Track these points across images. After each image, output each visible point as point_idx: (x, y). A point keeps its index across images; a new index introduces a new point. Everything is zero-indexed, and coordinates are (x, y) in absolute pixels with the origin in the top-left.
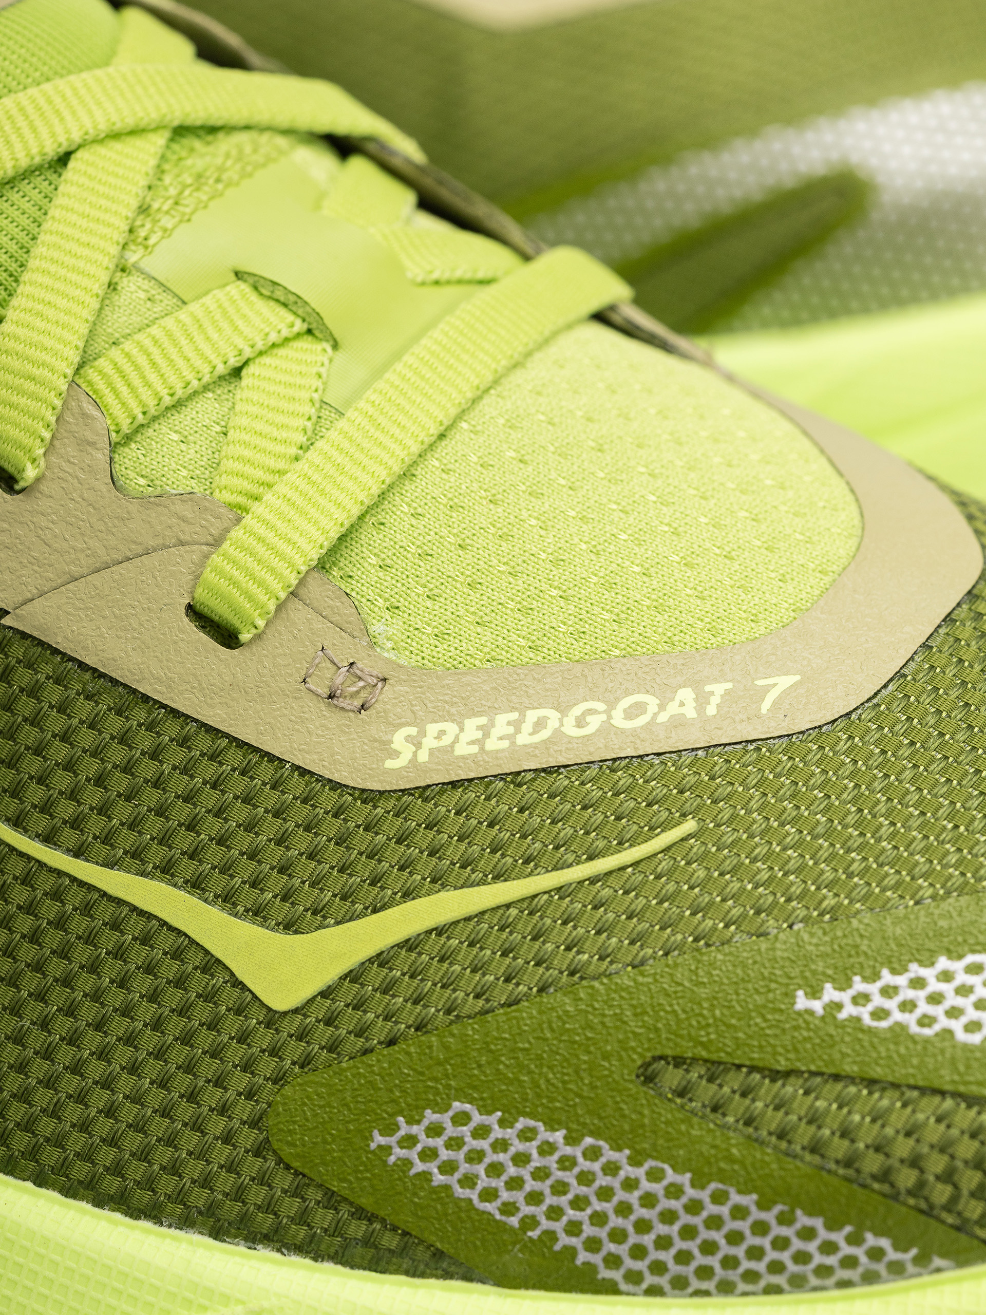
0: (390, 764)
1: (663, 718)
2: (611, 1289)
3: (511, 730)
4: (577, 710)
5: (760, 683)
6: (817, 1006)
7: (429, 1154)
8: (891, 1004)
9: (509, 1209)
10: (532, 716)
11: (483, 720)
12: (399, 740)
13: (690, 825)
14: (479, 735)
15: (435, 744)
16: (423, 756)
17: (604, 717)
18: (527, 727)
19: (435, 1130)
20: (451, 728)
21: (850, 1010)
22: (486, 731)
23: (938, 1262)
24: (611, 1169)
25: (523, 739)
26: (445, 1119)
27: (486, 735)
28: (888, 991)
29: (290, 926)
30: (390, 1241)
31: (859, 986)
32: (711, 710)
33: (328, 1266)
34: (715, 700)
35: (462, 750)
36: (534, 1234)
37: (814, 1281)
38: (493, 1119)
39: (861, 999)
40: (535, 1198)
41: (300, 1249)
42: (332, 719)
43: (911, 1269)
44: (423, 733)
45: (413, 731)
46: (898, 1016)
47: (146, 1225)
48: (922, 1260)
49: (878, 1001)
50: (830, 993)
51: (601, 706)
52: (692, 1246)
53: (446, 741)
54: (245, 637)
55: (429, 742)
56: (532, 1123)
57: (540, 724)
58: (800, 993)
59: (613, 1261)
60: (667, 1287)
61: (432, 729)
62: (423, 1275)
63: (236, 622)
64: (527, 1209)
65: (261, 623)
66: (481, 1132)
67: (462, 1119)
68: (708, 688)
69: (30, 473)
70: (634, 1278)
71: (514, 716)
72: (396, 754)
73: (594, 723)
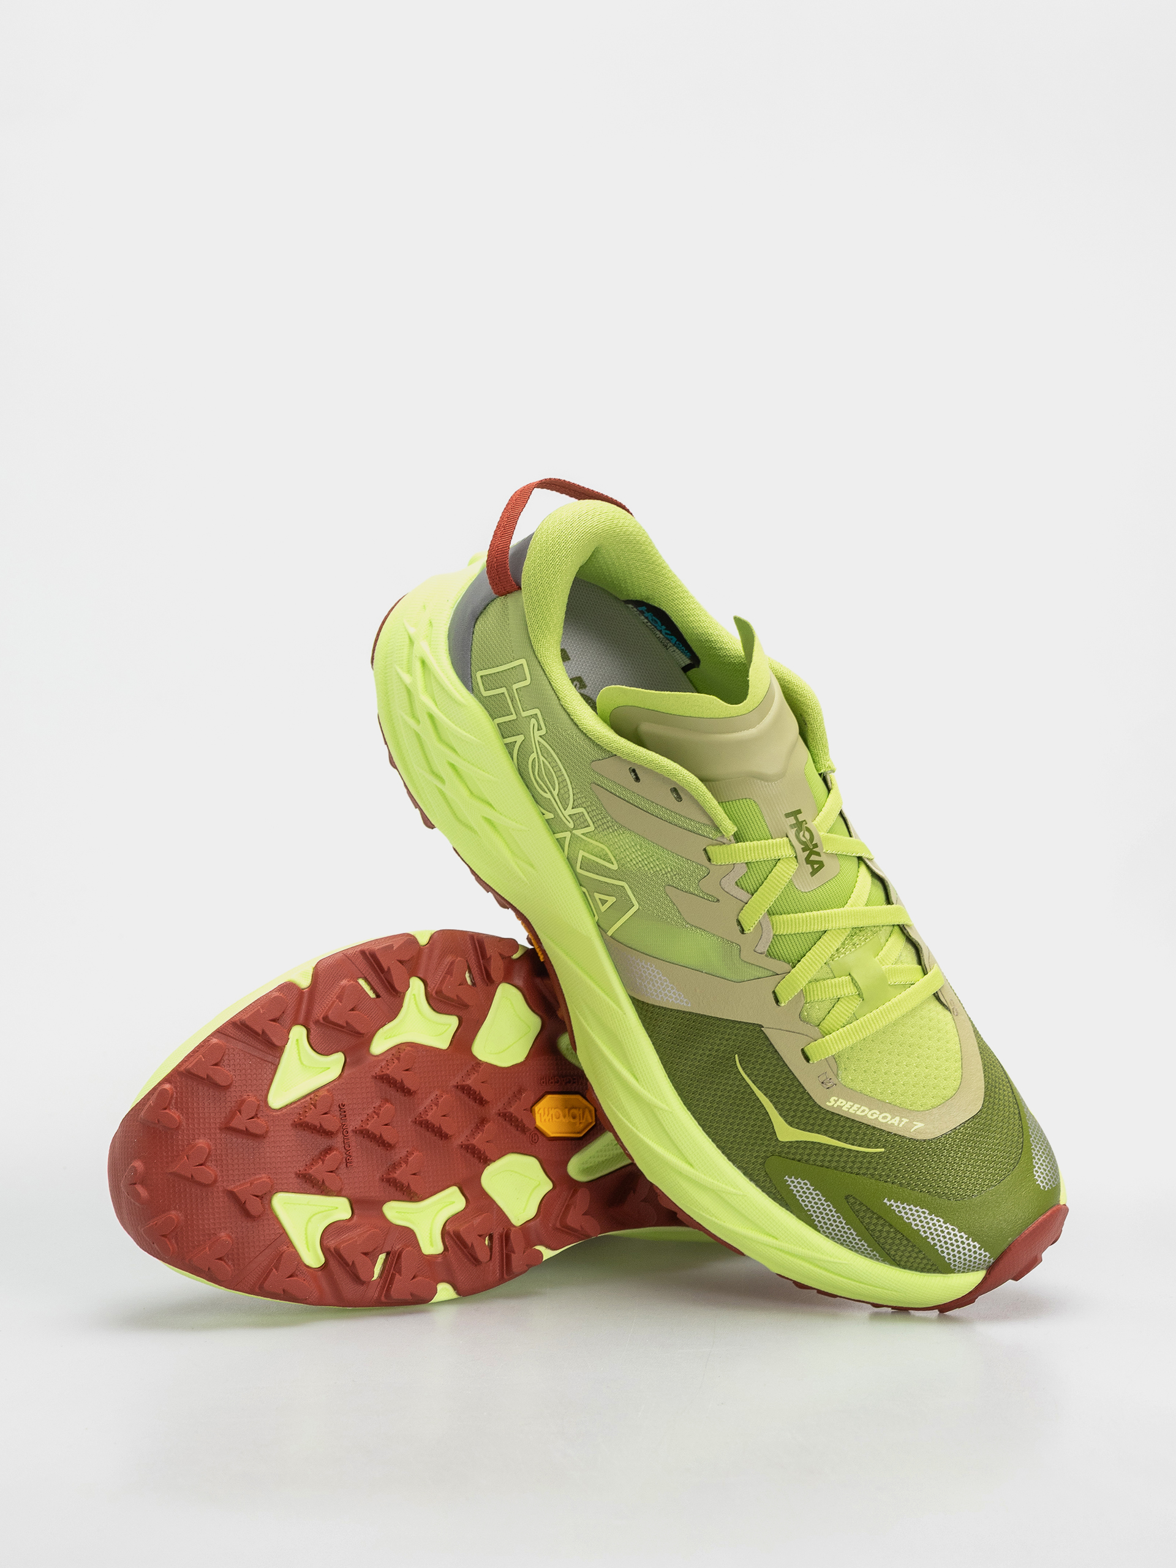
0: (828, 1103)
1: (889, 1123)
2: (819, 1231)
3: (857, 1109)
4: (873, 1111)
5: (915, 1123)
6: (888, 1203)
8: (903, 1211)
9: (806, 1206)
10: (863, 1108)
12: (832, 1099)
13: (883, 1149)
14: (849, 1107)
15: (839, 1104)
16: (835, 1106)
17: (877, 1116)
18: (860, 1110)
19: (799, 1183)
20: (844, 1102)
21: (894, 1208)
22: (852, 1106)
23: (886, 1262)
24: (831, 1211)
25: (858, 1113)
26: (802, 1182)
27: (851, 1108)
28: (904, 1208)
29: (790, 1124)
30: (779, 1197)
31: (899, 1204)
32: (901, 1126)
33: (764, 1194)
34: (903, 1123)
35: (844, 1108)
36: (809, 1213)
37: (860, 1253)
38: (812, 1188)
39: (898, 1207)
41: (760, 1187)
42: (820, 1087)
43: (879, 1261)
44: (838, 1100)
45: (836, 1099)
46: (903, 1214)
47: (731, 1163)
48: (883, 1261)
49: (901, 1209)
50: (892, 1202)
52: (839, 1234)
53: (842, 1105)
54: (811, 1062)
55: (838, 1103)
56: (819, 1193)
57: (863, 1111)
58: (886, 1199)
59: (822, 1227)
60: (830, 1238)
61: (840, 1100)
62: (782, 1206)
63: (811, 1058)
64: (810, 1208)
65: (816, 1061)
66: (808, 1189)
67: (806, 1184)
68: (903, 1119)
69: (783, 1005)
70: (825, 1232)
71: (859, 1106)
72: (830, 1102)
73: (875, 1116)
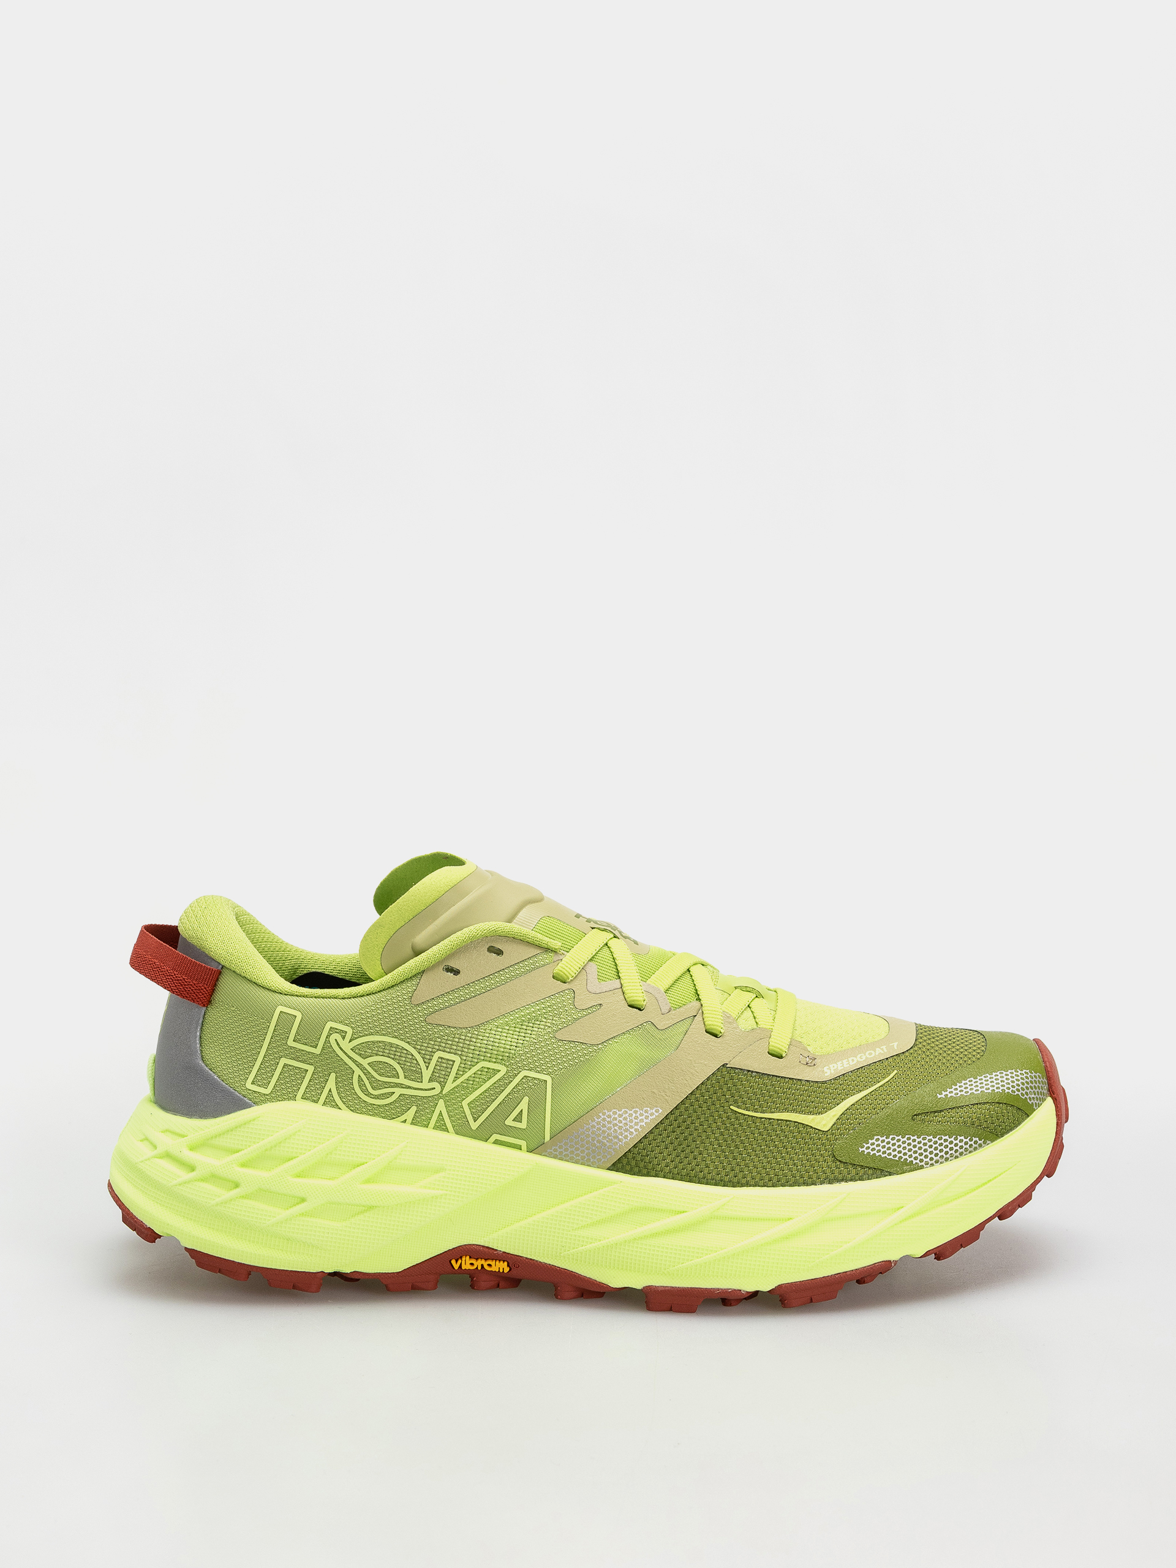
1: (877, 1055)
2: (922, 1167)
3: (847, 1063)
4: (859, 1057)
5: (891, 1045)
7: (873, 1149)
9: (895, 1156)
10: (850, 1060)
11: (840, 1063)
12: (825, 1069)
13: (896, 1072)
14: (840, 1066)
16: (833, 1072)
17: (865, 1057)
19: (873, 1144)
20: (835, 1065)
21: (949, 1095)
23: (988, 1142)
24: (914, 1141)
25: (851, 1064)
26: (874, 1141)
27: (843, 1064)
29: (819, 1113)
30: (870, 1172)
34: (885, 1049)
35: (840, 1068)
36: (902, 1160)
37: (965, 1153)
40: (900, 1152)
41: (851, 1180)
42: (808, 1069)
43: (983, 1145)
45: (827, 1067)
47: (813, 1187)
48: (985, 1143)
49: (954, 1092)
50: (944, 1093)
52: (938, 1152)
53: (835, 1068)
54: (784, 1055)
55: (832, 1069)
56: (893, 1136)
57: (853, 1061)
58: (938, 1095)
59: (921, 1161)
60: (934, 1163)
61: (831, 1066)
62: (881, 1177)
64: (899, 1155)
65: (787, 1051)
67: (877, 1140)
69: (722, 1031)
70: (927, 1163)
71: (847, 1061)
72: (826, 1073)
73: (863, 1058)
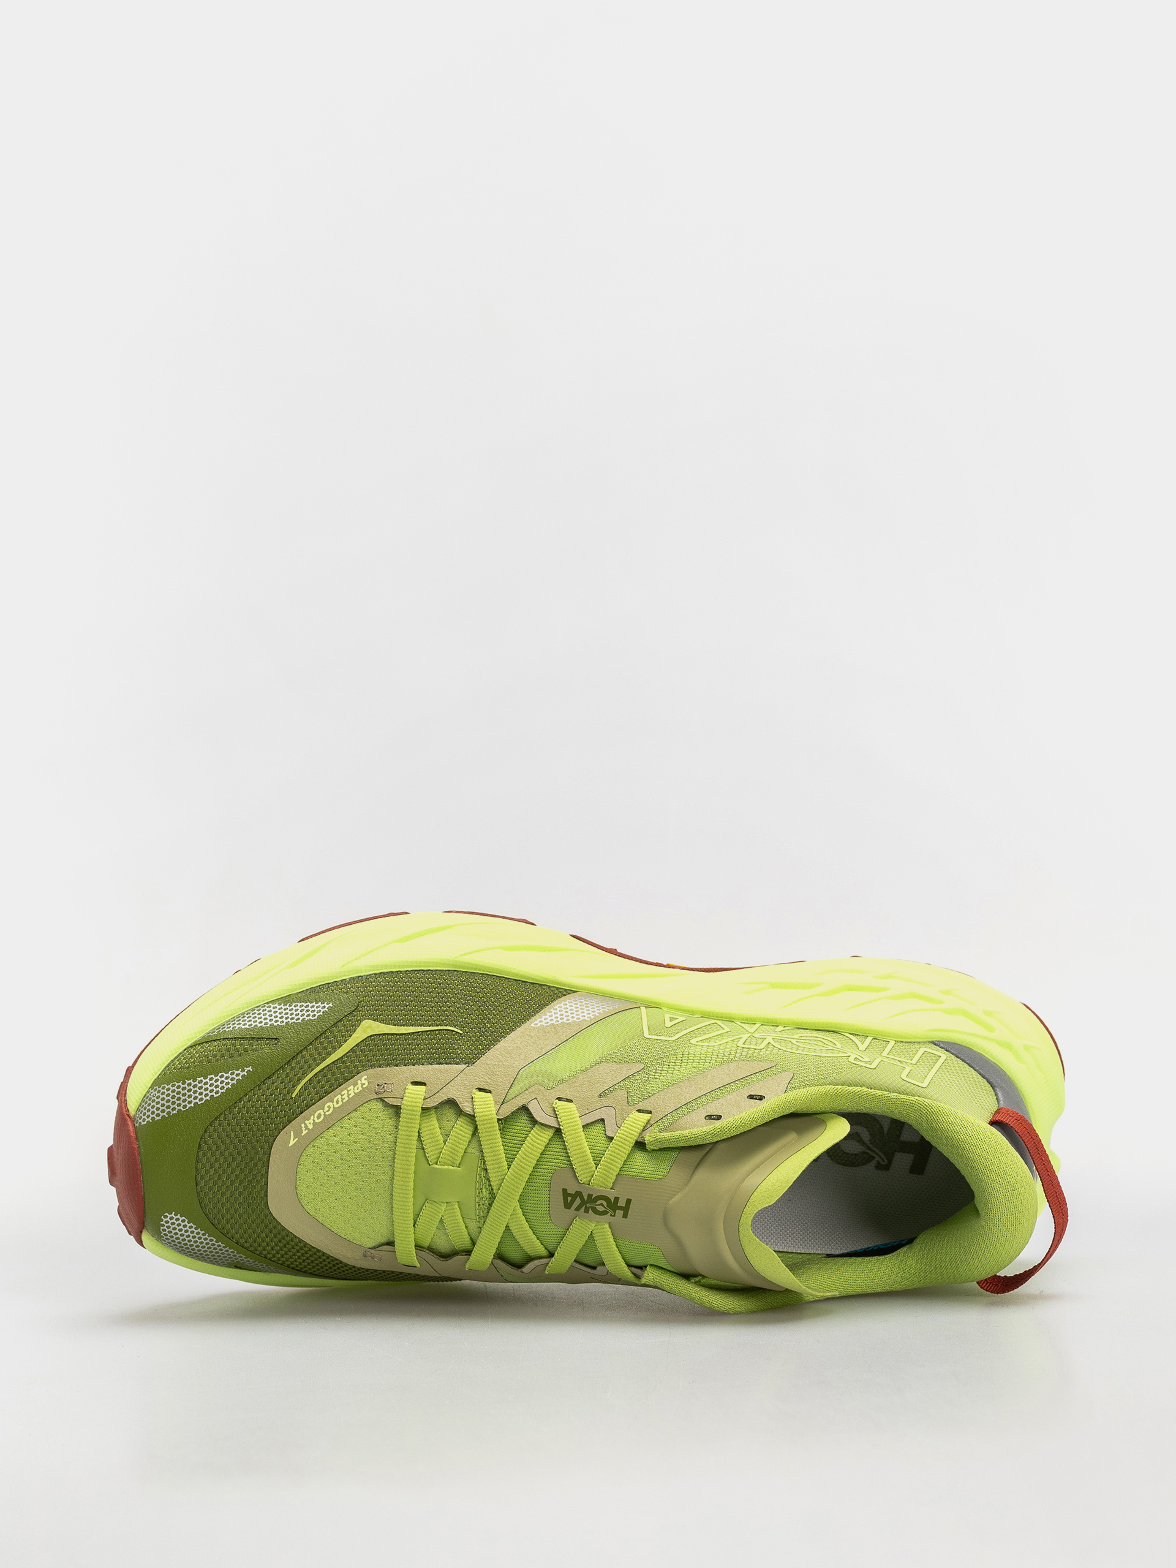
0: (366, 1077)
1: (312, 1117)
3: (343, 1097)
4: (331, 1110)
5: (297, 1139)
6: (246, 1069)
7: (318, 1007)
8: (231, 1077)
10: (340, 1103)
11: (350, 1096)
12: (366, 1082)
13: (293, 1096)
14: (350, 1093)
15: (358, 1086)
16: (359, 1082)
17: (325, 1111)
18: (340, 1100)
20: (356, 1091)
22: (349, 1095)
25: (339, 1096)
27: (348, 1093)
28: (233, 1079)
29: (371, 1037)
31: (240, 1077)
32: (303, 1125)
33: (333, 980)
34: (304, 1129)
35: (352, 1087)
36: (290, 1003)
38: (307, 1019)
39: (238, 1075)
40: (292, 1010)
44: (362, 1086)
45: (364, 1086)
46: (228, 1075)
49: (234, 1076)
50: (245, 1073)
51: (327, 1113)
52: (252, 1016)
53: (356, 1088)
56: (298, 1022)
57: (337, 1102)
58: (251, 1070)
59: (269, 1007)
60: (256, 1008)
61: (360, 1089)
63: (413, 1086)
66: (308, 1016)
68: (307, 1131)
70: (263, 1006)
71: (344, 1101)
72: (365, 1079)
73: (326, 1109)
